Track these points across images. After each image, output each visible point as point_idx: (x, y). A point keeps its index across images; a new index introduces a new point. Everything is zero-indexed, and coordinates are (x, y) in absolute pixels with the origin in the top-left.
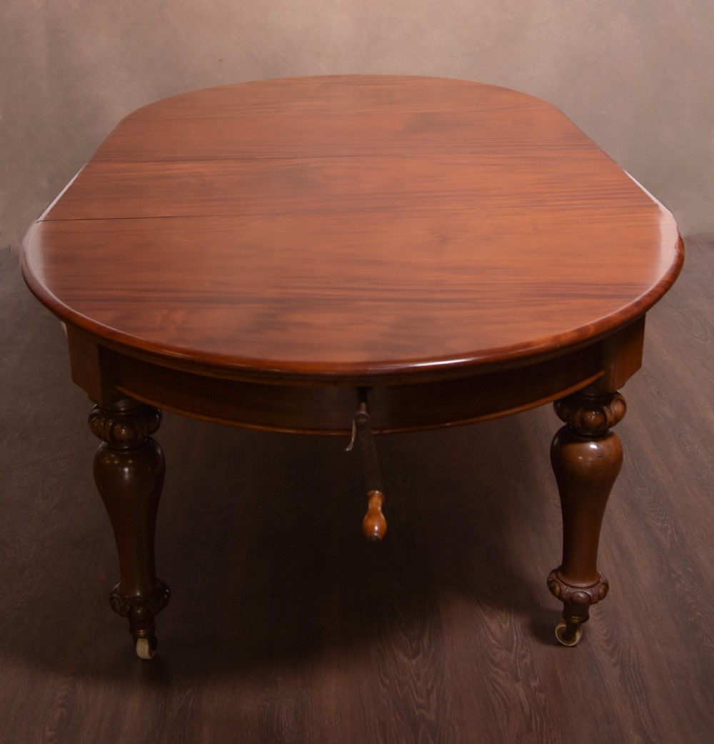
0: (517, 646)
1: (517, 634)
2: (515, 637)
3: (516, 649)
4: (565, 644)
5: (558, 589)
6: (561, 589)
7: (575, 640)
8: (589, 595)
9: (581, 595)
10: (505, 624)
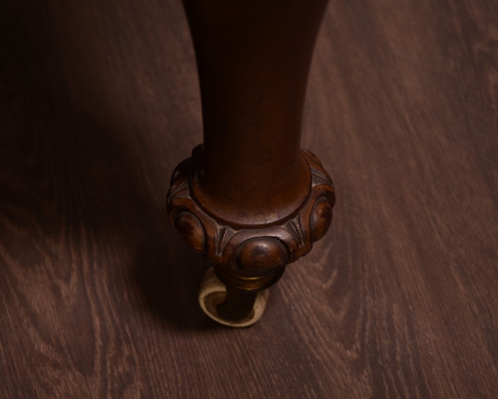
0: (104, 348)
1: (100, 313)
2: (97, 322)
3: (103, 362)
4: (228, 324)
5: (198, 232)
6: (206, 236)
7: (252, 317)
8: (282, 241)
9: (264, 245)
10: (67, 280)
